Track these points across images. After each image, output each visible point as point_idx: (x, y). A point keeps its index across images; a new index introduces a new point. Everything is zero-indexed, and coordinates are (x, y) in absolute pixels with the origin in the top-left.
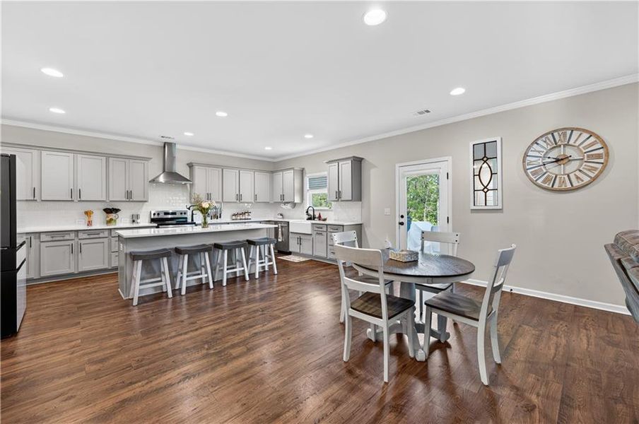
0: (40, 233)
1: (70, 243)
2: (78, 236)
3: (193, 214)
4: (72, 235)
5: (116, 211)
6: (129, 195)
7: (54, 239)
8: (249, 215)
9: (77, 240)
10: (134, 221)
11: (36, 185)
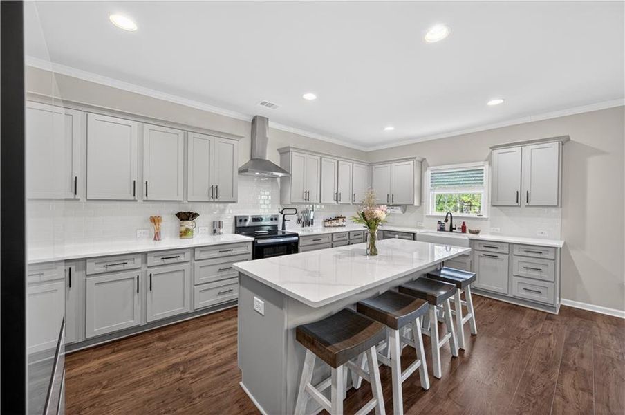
0: (85, 260)
1: (134, 274)
2: (146, 262)
3: (284, 220)
4: (138, 262)
5: (194, 216)
6: (214, 192)
7: (110, 269)
8: (343, 221)
9: (144, 269)
10: (215, 231)
11: (79, 173)
